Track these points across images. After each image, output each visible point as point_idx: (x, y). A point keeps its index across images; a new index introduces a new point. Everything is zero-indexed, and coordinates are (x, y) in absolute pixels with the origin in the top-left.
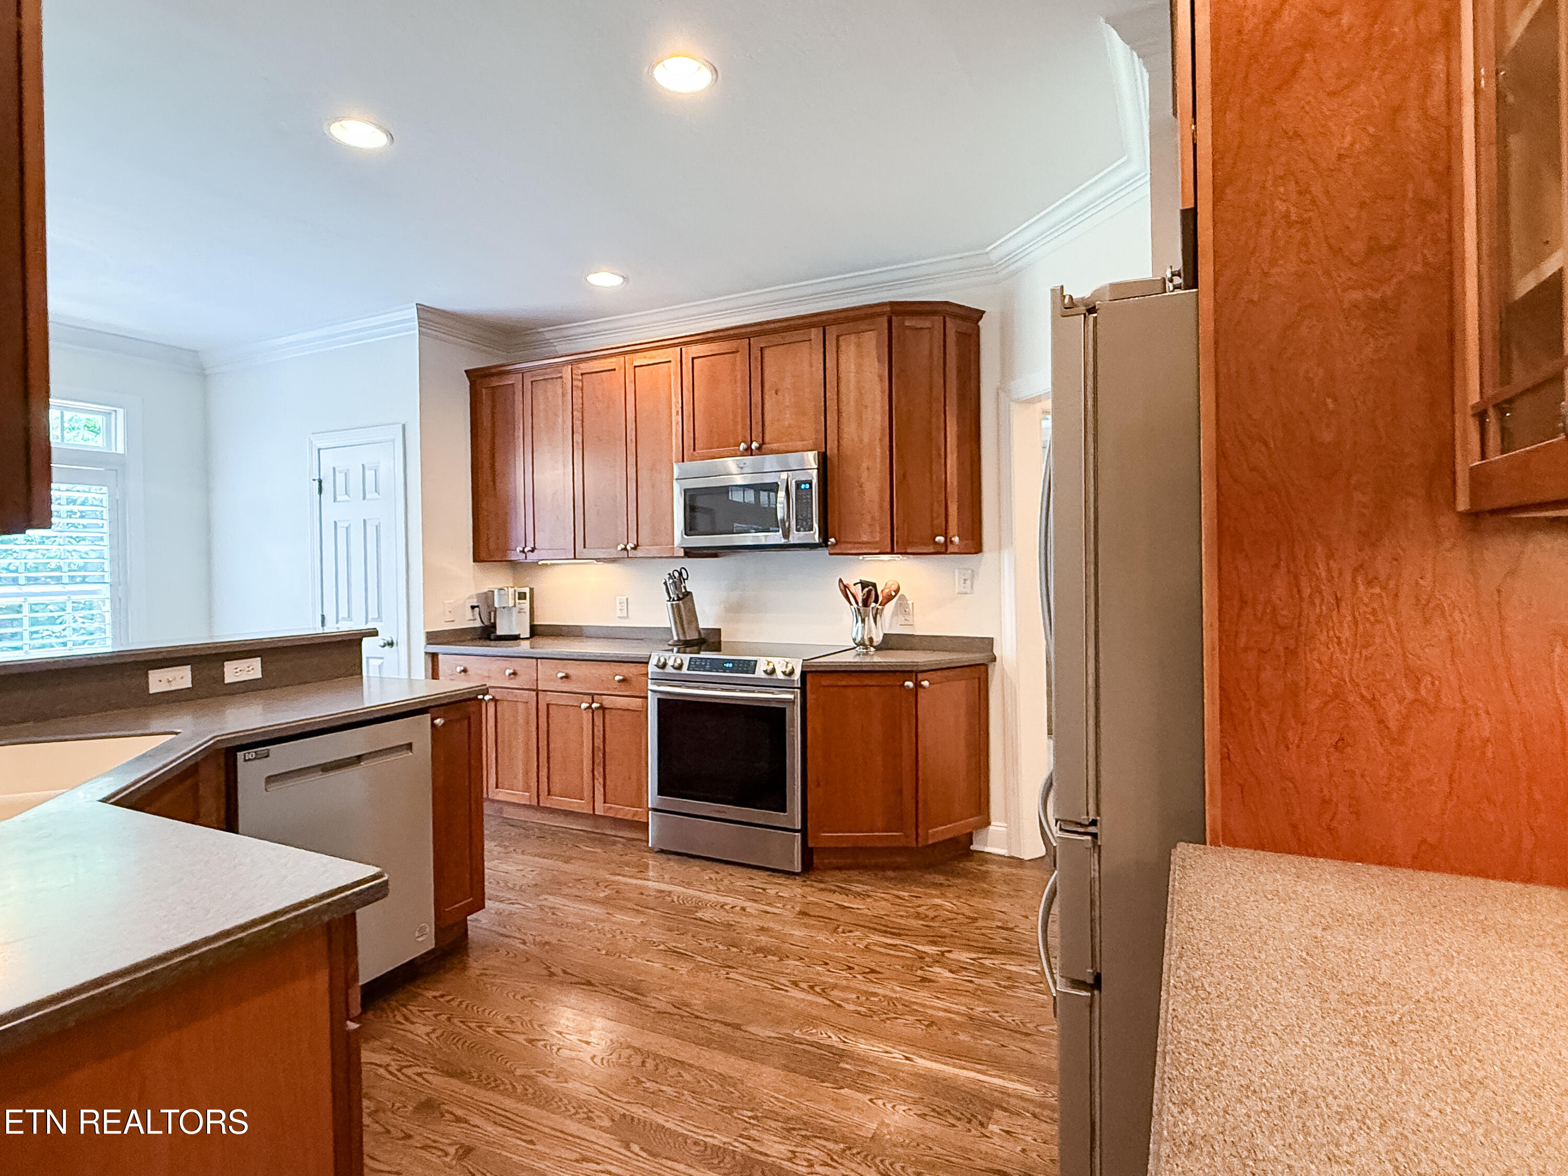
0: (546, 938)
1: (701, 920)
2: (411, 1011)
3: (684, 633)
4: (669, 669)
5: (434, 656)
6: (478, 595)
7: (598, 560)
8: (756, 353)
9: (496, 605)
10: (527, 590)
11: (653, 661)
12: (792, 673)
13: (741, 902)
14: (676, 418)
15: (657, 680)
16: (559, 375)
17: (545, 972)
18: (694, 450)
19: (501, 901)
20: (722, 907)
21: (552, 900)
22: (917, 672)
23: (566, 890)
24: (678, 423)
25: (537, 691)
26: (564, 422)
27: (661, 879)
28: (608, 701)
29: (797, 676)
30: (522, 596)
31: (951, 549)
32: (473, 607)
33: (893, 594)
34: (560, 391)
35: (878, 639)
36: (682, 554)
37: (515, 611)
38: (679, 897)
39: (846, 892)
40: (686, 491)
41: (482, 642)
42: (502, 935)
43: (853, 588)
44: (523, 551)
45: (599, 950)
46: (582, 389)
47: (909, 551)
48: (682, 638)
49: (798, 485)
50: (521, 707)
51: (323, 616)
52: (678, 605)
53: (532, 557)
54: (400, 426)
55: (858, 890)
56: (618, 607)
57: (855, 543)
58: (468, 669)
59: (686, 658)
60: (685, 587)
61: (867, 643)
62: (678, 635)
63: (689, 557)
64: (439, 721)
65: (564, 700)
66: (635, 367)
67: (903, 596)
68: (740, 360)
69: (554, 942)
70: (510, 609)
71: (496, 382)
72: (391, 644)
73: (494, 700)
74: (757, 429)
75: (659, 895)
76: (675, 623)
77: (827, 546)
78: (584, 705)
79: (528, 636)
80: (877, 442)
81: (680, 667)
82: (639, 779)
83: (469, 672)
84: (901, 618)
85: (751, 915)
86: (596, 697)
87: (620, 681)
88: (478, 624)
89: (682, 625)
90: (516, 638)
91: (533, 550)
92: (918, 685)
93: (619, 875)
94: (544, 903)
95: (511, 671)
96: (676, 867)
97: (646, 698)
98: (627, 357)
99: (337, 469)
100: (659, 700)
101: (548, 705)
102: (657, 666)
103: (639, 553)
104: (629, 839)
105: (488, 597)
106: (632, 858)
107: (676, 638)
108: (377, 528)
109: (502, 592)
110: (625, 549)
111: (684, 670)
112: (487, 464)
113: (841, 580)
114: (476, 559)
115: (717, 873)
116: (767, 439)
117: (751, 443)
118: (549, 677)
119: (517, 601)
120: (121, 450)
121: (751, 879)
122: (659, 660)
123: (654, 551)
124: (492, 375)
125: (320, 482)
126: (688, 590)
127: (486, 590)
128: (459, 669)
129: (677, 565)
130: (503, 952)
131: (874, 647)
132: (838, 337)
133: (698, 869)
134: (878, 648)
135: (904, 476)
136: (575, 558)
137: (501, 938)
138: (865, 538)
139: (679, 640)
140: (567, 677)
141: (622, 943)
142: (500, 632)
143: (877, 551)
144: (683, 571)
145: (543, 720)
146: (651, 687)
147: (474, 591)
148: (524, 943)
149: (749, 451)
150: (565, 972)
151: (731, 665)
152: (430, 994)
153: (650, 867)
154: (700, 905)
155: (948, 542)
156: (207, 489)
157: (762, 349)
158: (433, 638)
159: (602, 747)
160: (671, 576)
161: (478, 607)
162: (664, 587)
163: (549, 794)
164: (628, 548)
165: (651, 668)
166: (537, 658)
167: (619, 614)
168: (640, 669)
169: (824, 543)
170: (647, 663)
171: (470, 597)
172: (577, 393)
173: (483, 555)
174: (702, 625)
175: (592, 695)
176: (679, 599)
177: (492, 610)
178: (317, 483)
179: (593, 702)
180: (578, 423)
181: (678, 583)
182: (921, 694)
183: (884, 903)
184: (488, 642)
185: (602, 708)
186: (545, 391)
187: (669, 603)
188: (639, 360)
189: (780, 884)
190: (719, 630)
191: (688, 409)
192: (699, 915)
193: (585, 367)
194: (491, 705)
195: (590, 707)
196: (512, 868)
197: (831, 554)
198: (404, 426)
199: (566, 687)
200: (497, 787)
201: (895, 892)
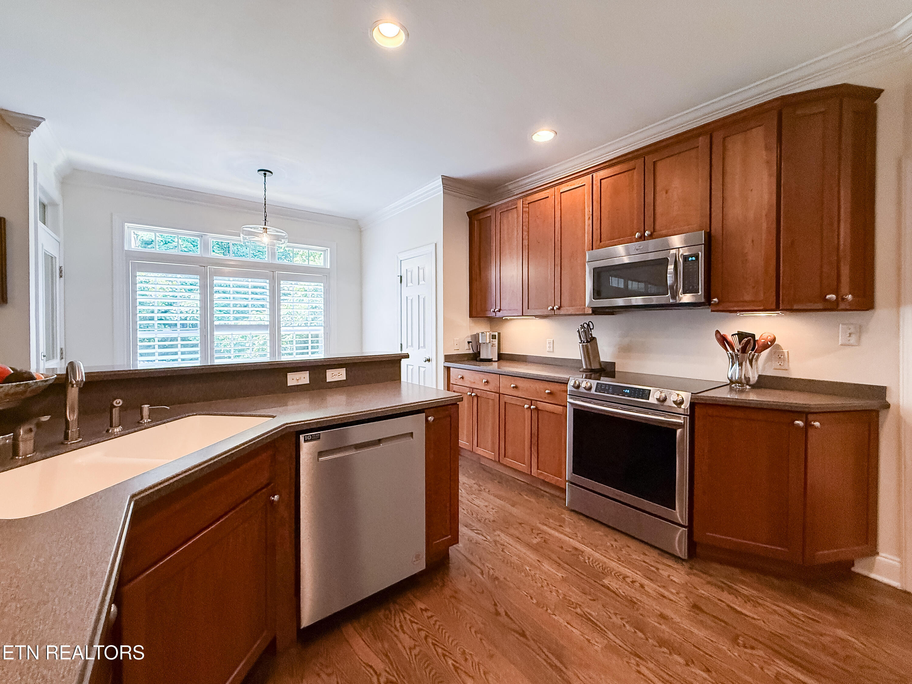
0: (497, 574)
1: (608, 588)
2: (405, 618)
3: (590, 365)
4: (582, 390)
5: (448, 369)
6: (471, 336)
7: (536, 316)
8: (649, 165)
9: (480, 342)
10: (496, 334)
11: (571, 383)
12: (682, 402)
13: (639, 578)
14: (588, 222)
15: (573, 396)
16: (515, 207)
17: (492, 609)
18: (601, 242)
19: (472, 530)
20: (624, 578)
21: (504, 538)
22: (808, 413)
23: (512, 531)
24: (589, 225)
25: (499, 394)
26: (517, 235)
27: (574, 536)
28: (541, 405)
29: (686, 405)
30: (494, 337)
31: (842, 306)
32: (469, 342)
33: (769, 343)
34: (516, 216)
35: (754, 378)
36: (590, 312)
37: (490, 345)
38: (589, 558)
39: (736, 593)
40: (594, 269)
41: (473, 362)
42: (469, 561)
43: (730, 338)
44: (494, 311)
45: (532, 598)
46: (528, 213)
47: (795, 307)
48: (589, 367)
49: (685, 258)
50: (491, 402)
51: (401, 344)
52: (587, 346)
53: (499, 315)
54: (434, 244)
55: (745, 592)
56: (548, 346)
57: (738, 302)
58: (464, 377)
59: (594, 383)
60: (591, 334)
61: (744, 381)
62: (586, 365)
63: (595, 314)
64: (431, 419)
65: (514, 401)
66: (561, 193)
67: (778, 346)
68: (636, 175)
69: (502, 579)
70: (487, 344)
71: (481, 216)
72: (429, 360)
73: (476, 395)
74: (649, 221)
75: (574, 552)
76: (585, 358)
77: (710, 304)
78: (526, 406)
79: (497, 360)
80: (764, 217)
81: (590, 389)
82: (560, 459)
83: (465, 379)
84: (776, 364)
85: (648, 595)
86: (533, 402)
87: (548, 393)
88: (471, 352)
89: (589, 358)
90: (490, 360)
91: (499, 311)
92: (808, 425)
93: (546, 525)
94: (498, 538)
95: (486, 380)
96: (585, 527)
97: (566, 407)
98: (556, 188)
99: (408, 270)
100: (574, 409)
101: (505, 403)
102: (573, 386)
103: (562, 312)
104: (552, 495)
105: (476, 337)
106: (555, 511)
107: (584, 367)
108: (424, 299)
109: (483, 334)
110: (553, 309)
111: (593, 391)
112: (476, 263)
113: (717, 332)
114: (471, 316)
115: (616, 540)
116: (657, 227)
117: (645, 232)
118: (507, 386)
119: (491, 340)
120: (329, 267)
121: (645, 554)
122: (575, 382)
123: (571, 311)
124: (479, 213)
125: (401, 277)
126: (593, 336)
127: (475, 333)
128: (459, 377)
129: (587, 319)
130: (468, 578)
131: (750, 385)
132: (724, 139)
133: (601, 533)
134: (753, 387)
135: (793, 243)
136: (523, 315)
137: (469, 564)
138: (747, 298)
139: (587, 369)
140: (516, 387)
141: (548, 594)
142: (483, 356)
143: (761, 308)
144: (590, 323)
145: (502, 411)
146: (569, 400)
147: (470, 334)
148: (482, 573)
149: (642, 238)
150: (506, 614)
151: (628, 391)
152: (420, 605)
153: (567, 523)
154: (606, 572)
155: (841, 299)
156: (361, 284)
157: (655, 163)
158: (448, 358)
159: (536, 434)
160: (582, 327)
161: (471, 342)
162: (578, 334)
163: (505, 457)
164: (555, 308)
165: (570, 387)
166: (500, 374)
167: (548, 349)
168: (563, 387)
169: (708, 302)
170: (567, 384)
171: (468, 337)
172: (526, 215)
173: (474, 314)
174: (602, 359)
175: (531, 400)
176: (588, 342)
177: (478, 345)
178: (400, 277)
179: (531, 405)
180: (525, 233)
181: (587, 331)
182: (811, 432)
183: (777, 617)
184: (475, 363)
185: (537, 409)
186: (508, 218)
187: (581, 344)
188: (564, 188)
189: (669, 566)
190: (614, 363)
191: (596, 214)
192: (606, 582)
193: (530, 199)
194: (475, 399)
195: (529, 407)
196: (482, 503)
197: (712, 311)
198: (436, 244)
199: (515, 393)
200: (477, 446)
201: (788, 607)
